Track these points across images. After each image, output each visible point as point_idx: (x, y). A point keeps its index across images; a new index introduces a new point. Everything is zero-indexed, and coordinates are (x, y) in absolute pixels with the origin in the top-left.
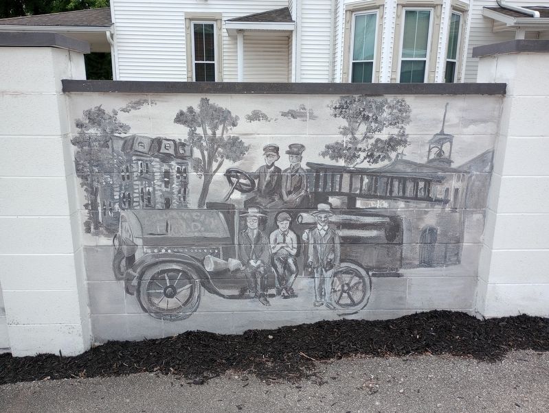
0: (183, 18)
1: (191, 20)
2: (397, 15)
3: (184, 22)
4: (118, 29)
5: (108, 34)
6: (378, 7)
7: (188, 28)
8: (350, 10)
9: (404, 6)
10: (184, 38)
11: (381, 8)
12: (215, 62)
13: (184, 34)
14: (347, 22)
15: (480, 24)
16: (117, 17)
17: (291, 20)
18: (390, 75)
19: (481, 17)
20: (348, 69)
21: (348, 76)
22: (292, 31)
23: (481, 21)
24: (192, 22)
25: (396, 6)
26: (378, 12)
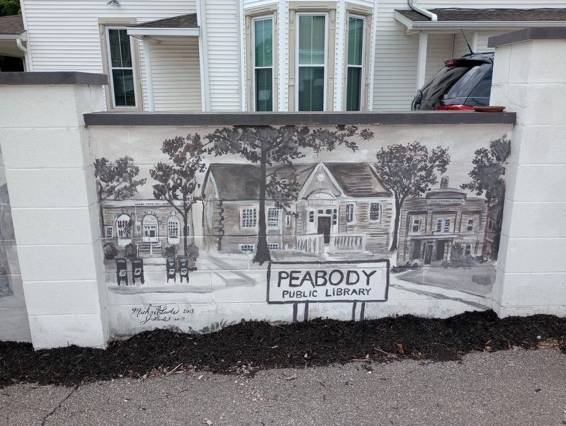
0: (97, 24)
1: (105, 25)
2: (290, 21)
3: (98, 28)
4: (31, 36)
5: (18, 41)
6: (272, 13)
7: (102, 34)
8: (248, 16)
9: (296, 11)
10: (99, 44)
11: (275, 13)
12: (133, 68)
13: (99, 40)
14: (248, 27)
15: (391, 27)
16: (29, 24)
17: (196, 26)
18: (287, 82)
19: (393, 20)
20: (252, 75)
21: (252, 82)
22: (197, 37)
23: (393, 24)
24: (107, 27)
25: (288, 11)
26: (272, 17)
